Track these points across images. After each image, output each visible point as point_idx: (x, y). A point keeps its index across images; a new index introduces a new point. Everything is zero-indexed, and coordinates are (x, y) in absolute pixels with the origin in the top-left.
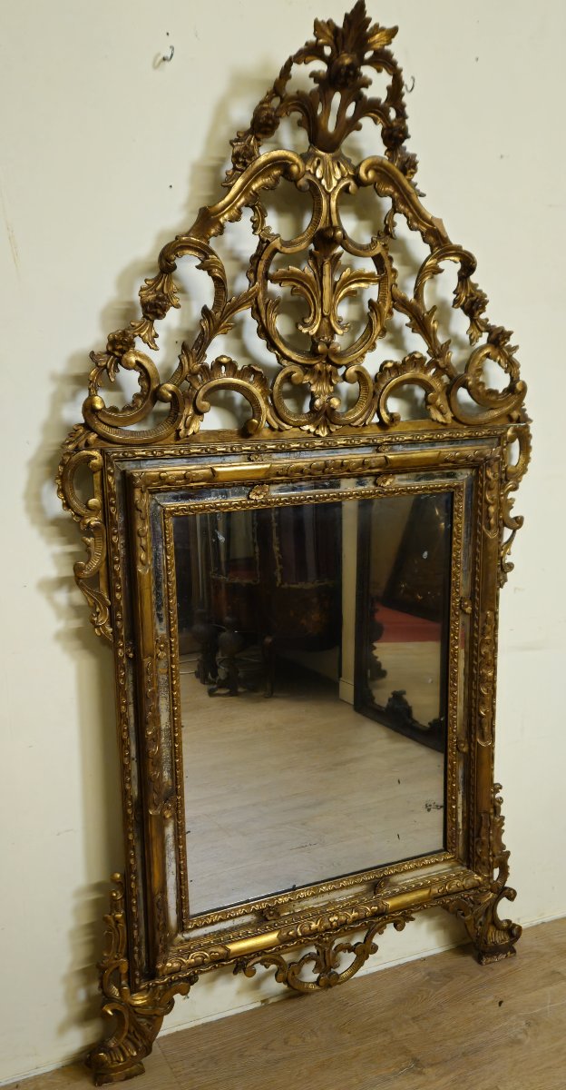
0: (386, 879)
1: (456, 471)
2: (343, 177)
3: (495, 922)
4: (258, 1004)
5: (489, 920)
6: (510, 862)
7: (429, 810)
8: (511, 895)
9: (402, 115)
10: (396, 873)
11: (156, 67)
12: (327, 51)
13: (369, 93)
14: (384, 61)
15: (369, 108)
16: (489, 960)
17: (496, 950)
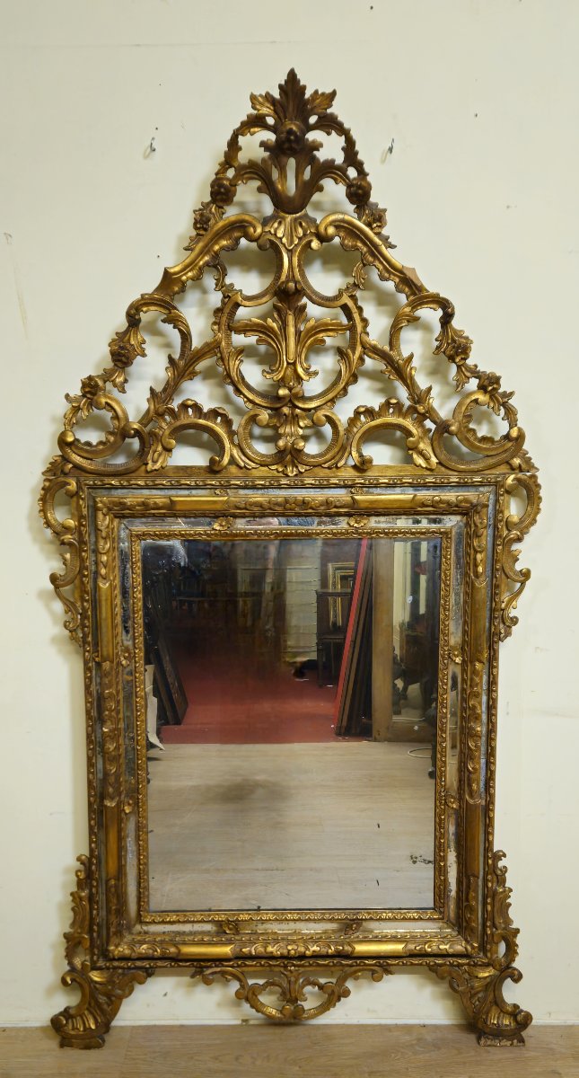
0: (359, 922)
1: (444, 517)
2: (305, 235)
3: (498, 1002)
4: (239, 1022)
5: (491, 997)
6: (519, 940)
7: (415, 862)
8: (517, 978)
9: (362, 173)
10: (371, 919)
11: (146, 157)
12: (270, 121)
13: (322, 155)
14: (331, 124)
15: (329, 169)
16: (489, 1043)
17: (498, 1034)
